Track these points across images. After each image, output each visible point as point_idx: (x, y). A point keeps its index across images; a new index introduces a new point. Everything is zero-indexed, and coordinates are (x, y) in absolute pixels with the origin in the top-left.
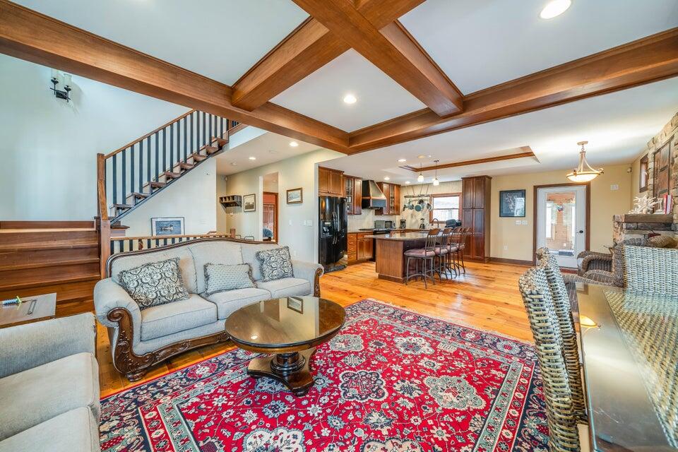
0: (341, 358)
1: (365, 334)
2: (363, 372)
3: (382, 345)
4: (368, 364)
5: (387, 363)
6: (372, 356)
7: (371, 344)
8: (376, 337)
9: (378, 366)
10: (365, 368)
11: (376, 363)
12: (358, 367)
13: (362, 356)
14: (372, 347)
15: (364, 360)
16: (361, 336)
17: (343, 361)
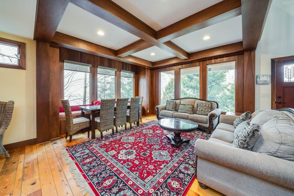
0: (161, 147)
1: (150, 161)
2: (153, 143)
3: (143, 154)
4: (151, 146)
5: (144, 146)
6: (149, 148)
7: (148, 154)
8: (144, 159)
9: (147, 145)
10: (152, 144)
11: (147, 146)
12: (154, 145)
13: (153, 149)
14: (148, 153)
15: (152, 147)
16: (153, 160)
17: (160, 147)
